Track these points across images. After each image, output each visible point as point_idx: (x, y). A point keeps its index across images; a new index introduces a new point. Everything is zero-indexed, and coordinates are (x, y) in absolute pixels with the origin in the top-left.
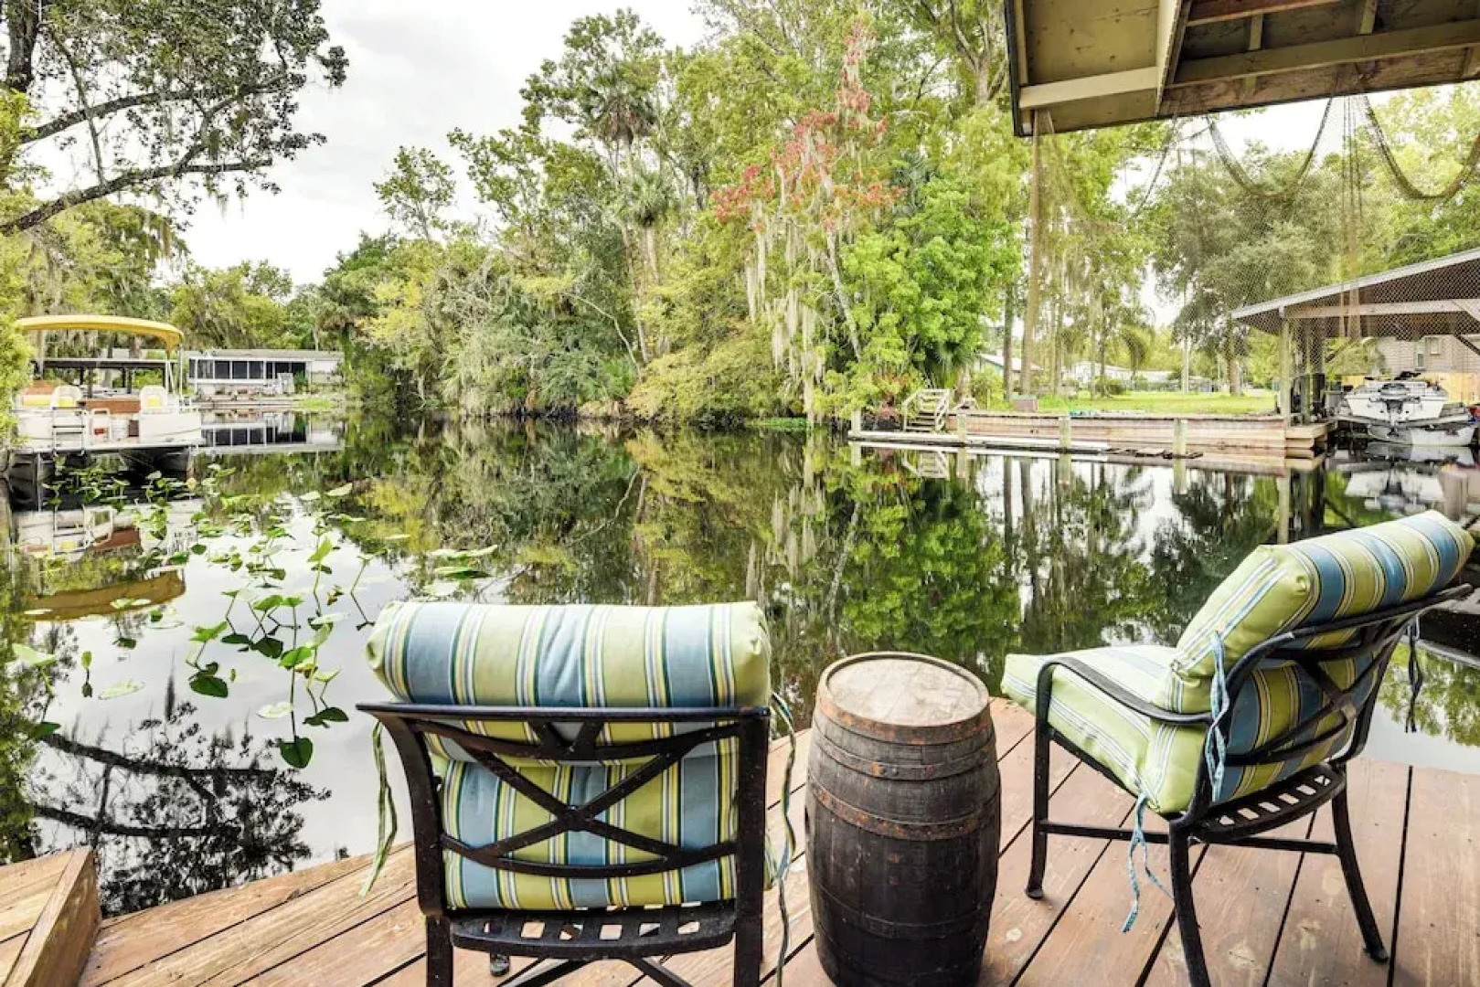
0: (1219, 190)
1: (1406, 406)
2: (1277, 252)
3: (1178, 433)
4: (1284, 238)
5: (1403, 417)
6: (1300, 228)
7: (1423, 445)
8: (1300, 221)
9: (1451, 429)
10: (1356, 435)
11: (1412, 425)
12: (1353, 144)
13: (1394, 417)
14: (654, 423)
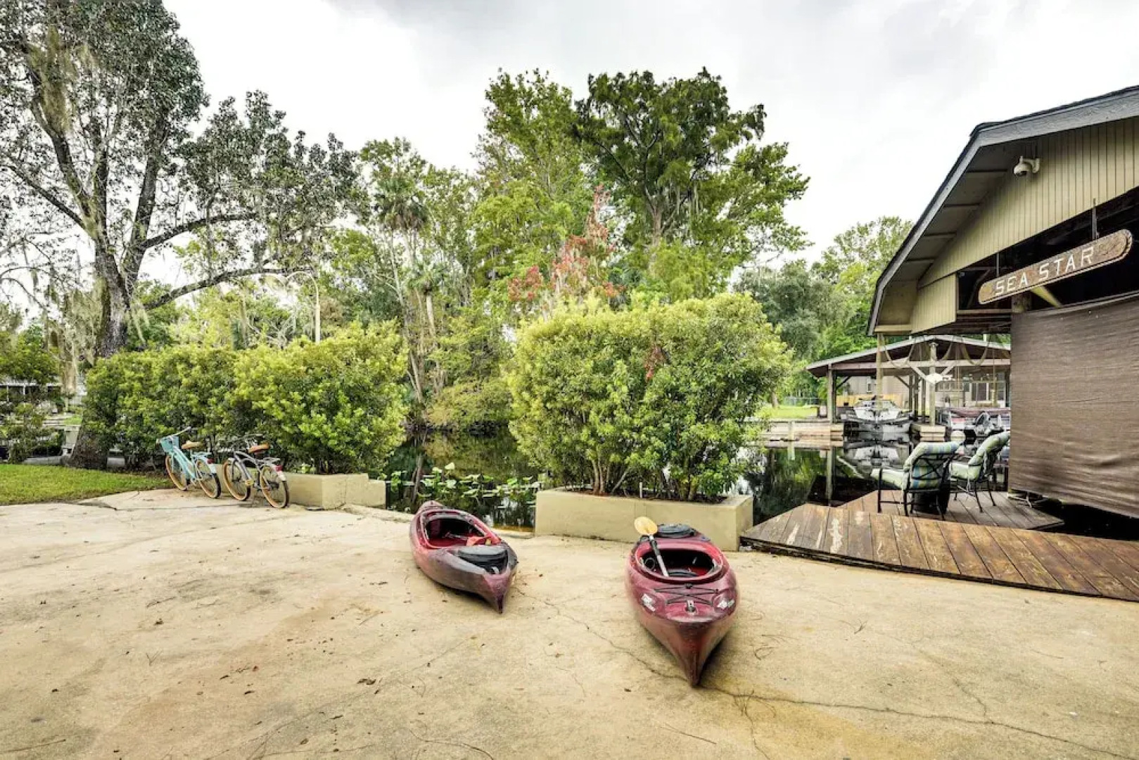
0: (767, 286)
1: (883, 414)
2: (801, 326)
3: (790, 429)
4: (804, 318)
5: (880, 419)
6: (812, 313)
7: (889, 432)
8: (811, 308)
9: (899, 424)
10: (853, 429)
11: (883, 422)
12: (826, 257)
13: (877, 419)
14: (446, 431)
